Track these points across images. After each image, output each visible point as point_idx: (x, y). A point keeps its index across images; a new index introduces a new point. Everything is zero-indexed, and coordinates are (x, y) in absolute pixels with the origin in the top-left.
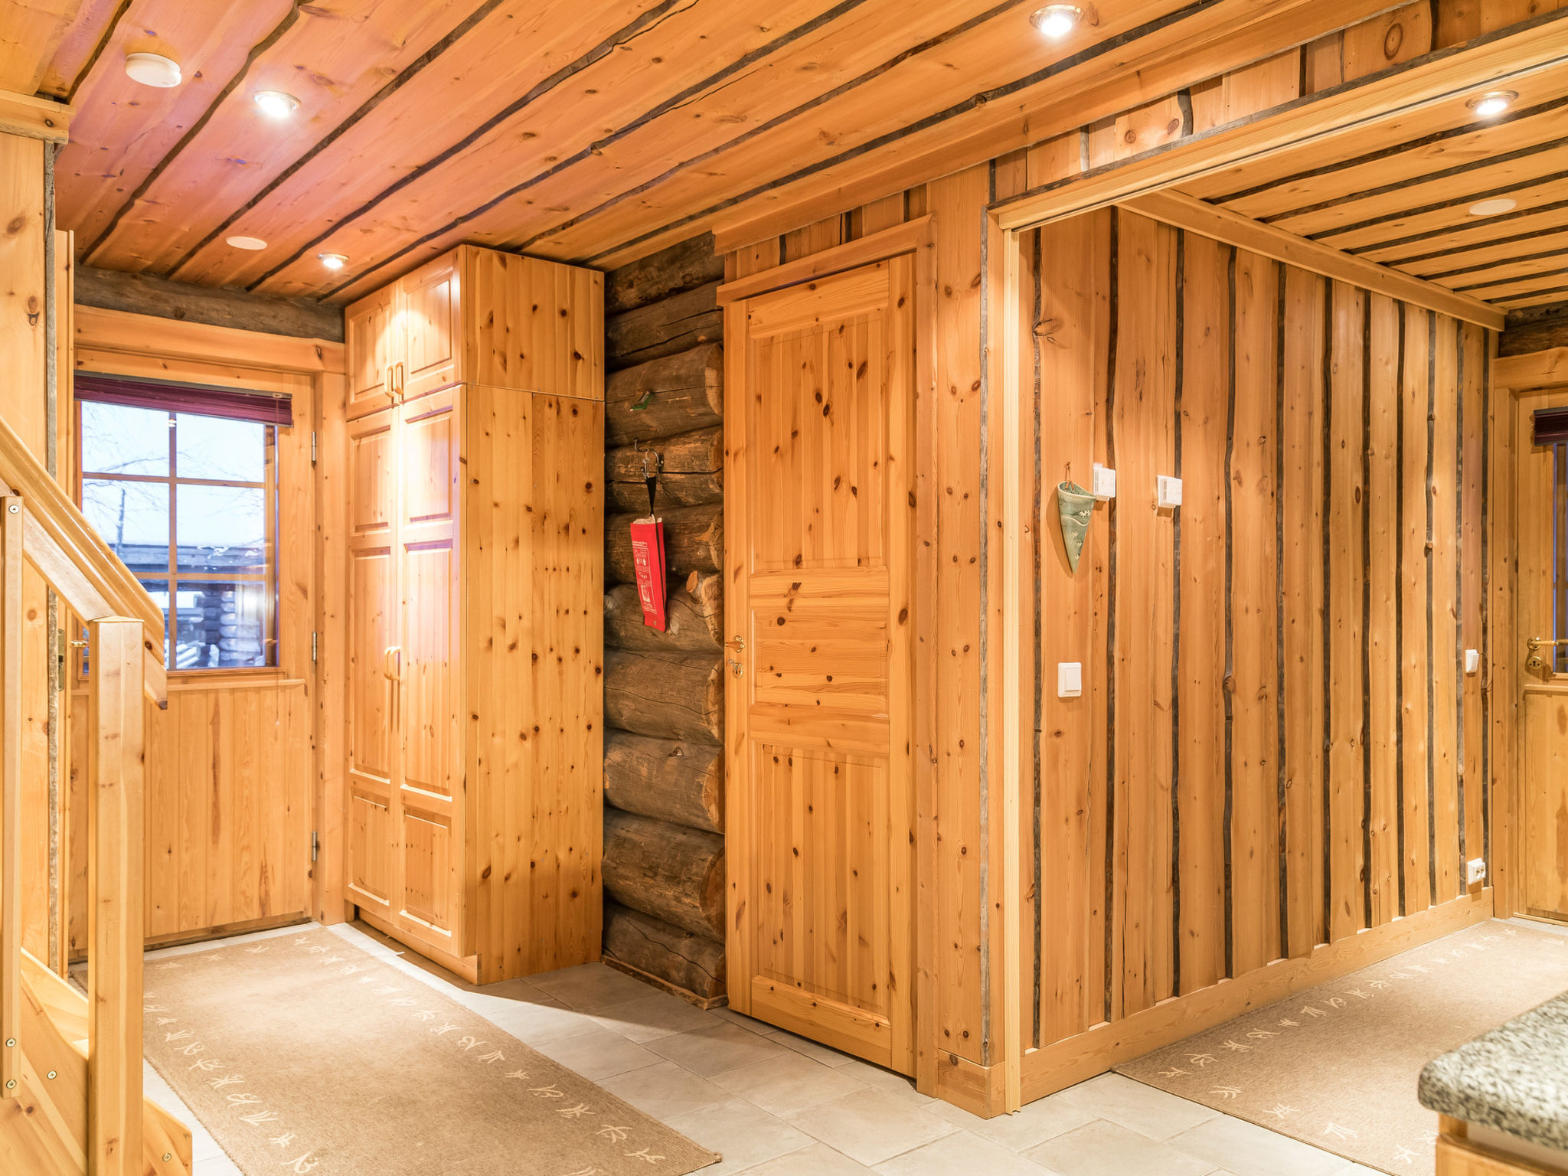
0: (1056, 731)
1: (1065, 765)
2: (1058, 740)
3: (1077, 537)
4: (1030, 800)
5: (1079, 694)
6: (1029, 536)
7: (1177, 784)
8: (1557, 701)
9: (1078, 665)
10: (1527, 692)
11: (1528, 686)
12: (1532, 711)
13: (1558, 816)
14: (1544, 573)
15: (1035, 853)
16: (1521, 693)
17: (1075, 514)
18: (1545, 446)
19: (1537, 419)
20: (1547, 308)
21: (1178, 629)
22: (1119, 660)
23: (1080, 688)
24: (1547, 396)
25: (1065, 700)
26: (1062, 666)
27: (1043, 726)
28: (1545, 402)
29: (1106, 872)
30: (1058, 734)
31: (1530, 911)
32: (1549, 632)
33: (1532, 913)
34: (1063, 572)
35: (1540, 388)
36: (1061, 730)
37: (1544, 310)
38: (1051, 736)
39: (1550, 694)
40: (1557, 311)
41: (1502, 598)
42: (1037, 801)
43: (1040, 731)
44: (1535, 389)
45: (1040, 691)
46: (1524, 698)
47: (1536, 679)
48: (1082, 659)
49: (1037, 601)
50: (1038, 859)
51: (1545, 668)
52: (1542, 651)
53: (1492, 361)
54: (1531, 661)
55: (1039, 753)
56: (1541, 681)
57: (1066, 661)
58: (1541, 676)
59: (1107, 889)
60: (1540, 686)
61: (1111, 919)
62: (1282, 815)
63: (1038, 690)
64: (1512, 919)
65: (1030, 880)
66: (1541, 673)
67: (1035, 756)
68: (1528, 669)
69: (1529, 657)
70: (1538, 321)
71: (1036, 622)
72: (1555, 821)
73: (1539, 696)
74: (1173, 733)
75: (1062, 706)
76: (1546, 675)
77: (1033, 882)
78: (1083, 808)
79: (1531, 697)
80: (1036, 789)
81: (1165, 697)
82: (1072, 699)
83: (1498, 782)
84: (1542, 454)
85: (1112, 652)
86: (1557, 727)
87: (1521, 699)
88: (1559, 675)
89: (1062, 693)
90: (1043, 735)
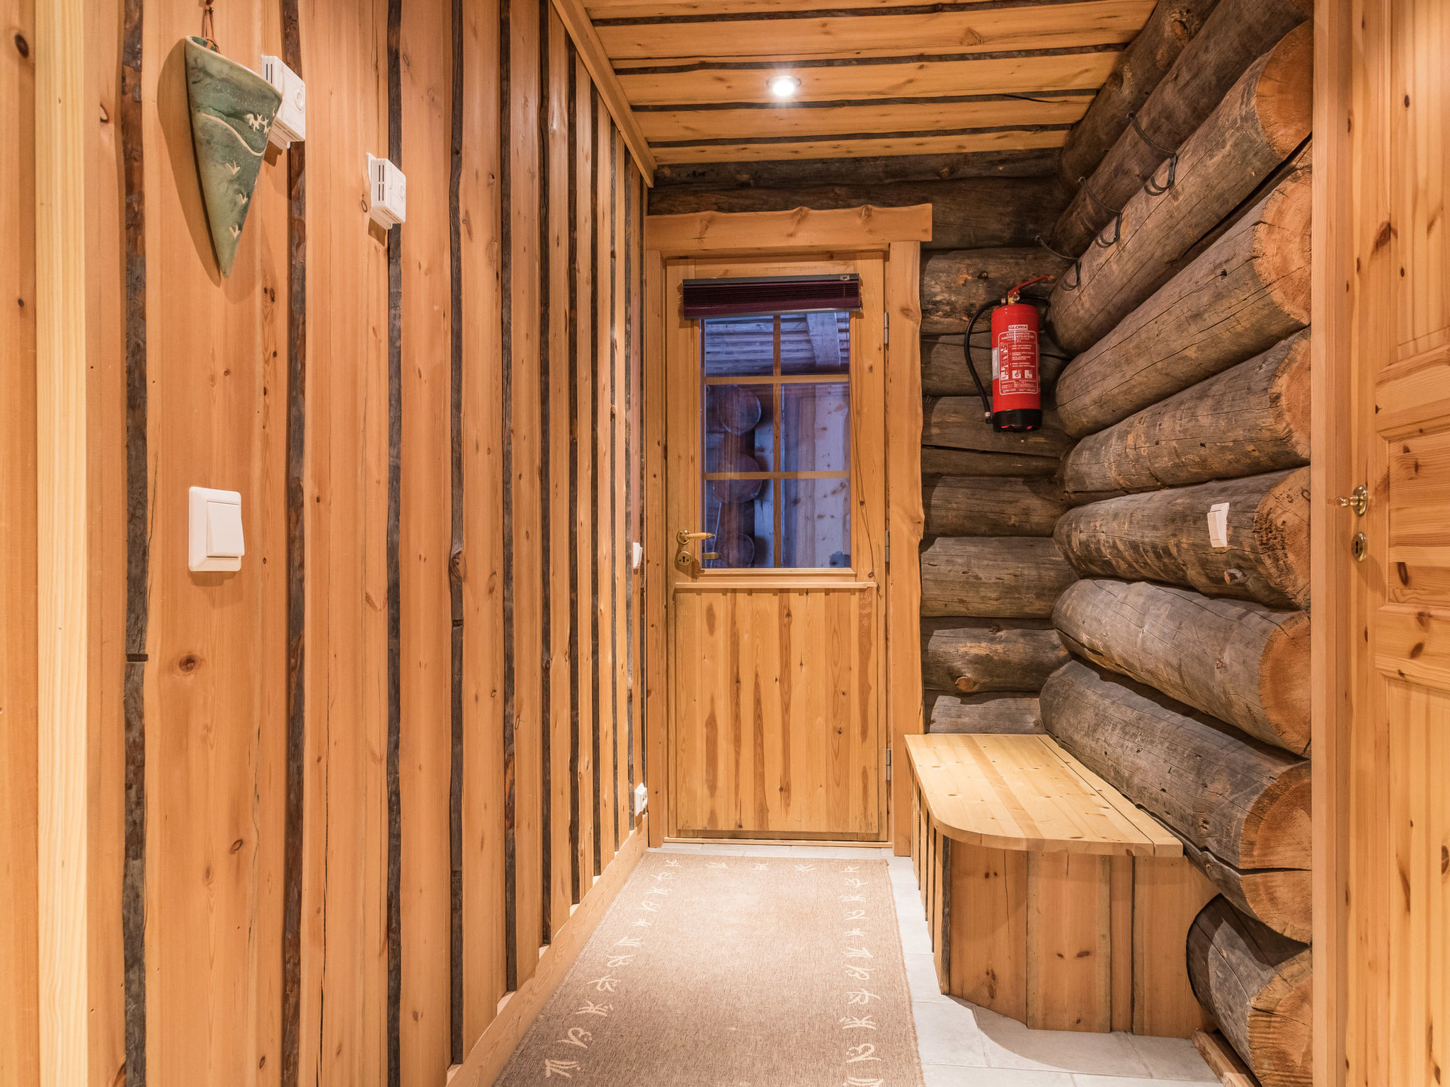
0: (184, 655)
1: (204, 739)
2: (190, 679)
3: (238, 179)
4: (115, 844)
5: (235, 566)
6: (108, 138)
7: (397, 746)
8: (705, 599)
9: (236, 497)
10: (677, 591)
11: (679, 584)
12: (682, 612)
13: (707, 725)
14: (693, 459)
15: (128, 982)
16: (671, 592)
17: (235, 115)
18: (692, 320)
19: (684, 289)
20: (694, 168)
21: (398, 457)
22: (312, 498)
23: (241, 551)
24: (693, 266)
25: (206, 580)
26: (198, 493)
27: (153, 643)
28: (693, 272)
29: (285, 962)
30: (189, 662)
31: (680, 833)
32: (699, 524)
33: (682, 835)
34: (199, 263)
35: (686, 258)
36: (197, 653)
37: (691, 170)
38: (170, 669)
39: (699, 591)
40: (703, 174)
41: (656, 486)
42: (135, 843)
43: (144, 658)
44: (681, 258)
45: (145, 553)
46: (674, 598)
47: (685, 576)
48: (242, 485)
49: (135, 316)
50: (135, 995)
51: (694, 563)
52: (690, 543)
53: (646, 217)
54: (680, 557)
55: (141, 716)
56: (690, 578)
57: (206, 484)
58: (690, 572)
59: (285, 998)
60: (690, 584)
61: (296, 1064)
62: (509, 771)
63: (137, 550)
64: (665, 846)
65: (114, 1056)
66: (690, 568)
67: (128, 725)
68: (678, 566)
69: (679, 551)
70: (685, 183)
71: (130, 372)
72: (704, 730)
73: (689, 595)
74: (390, 650)
75: (198, 592)
76: (695, 573)
77: (122, 1059)
78: (243, 836)
79: (681, 596)
80: (129, 812)
81: (378, 586)
82: (220, 577)
83: (653, 693)
84: (689, 329)
85: (299, 479)
86: (705, 627)
87: (672, 597)
88: (708, 571)
89: (198, 561)
90: (151, 669)
